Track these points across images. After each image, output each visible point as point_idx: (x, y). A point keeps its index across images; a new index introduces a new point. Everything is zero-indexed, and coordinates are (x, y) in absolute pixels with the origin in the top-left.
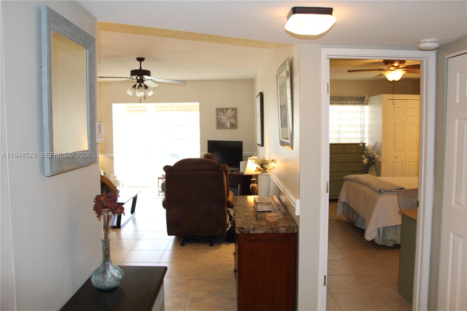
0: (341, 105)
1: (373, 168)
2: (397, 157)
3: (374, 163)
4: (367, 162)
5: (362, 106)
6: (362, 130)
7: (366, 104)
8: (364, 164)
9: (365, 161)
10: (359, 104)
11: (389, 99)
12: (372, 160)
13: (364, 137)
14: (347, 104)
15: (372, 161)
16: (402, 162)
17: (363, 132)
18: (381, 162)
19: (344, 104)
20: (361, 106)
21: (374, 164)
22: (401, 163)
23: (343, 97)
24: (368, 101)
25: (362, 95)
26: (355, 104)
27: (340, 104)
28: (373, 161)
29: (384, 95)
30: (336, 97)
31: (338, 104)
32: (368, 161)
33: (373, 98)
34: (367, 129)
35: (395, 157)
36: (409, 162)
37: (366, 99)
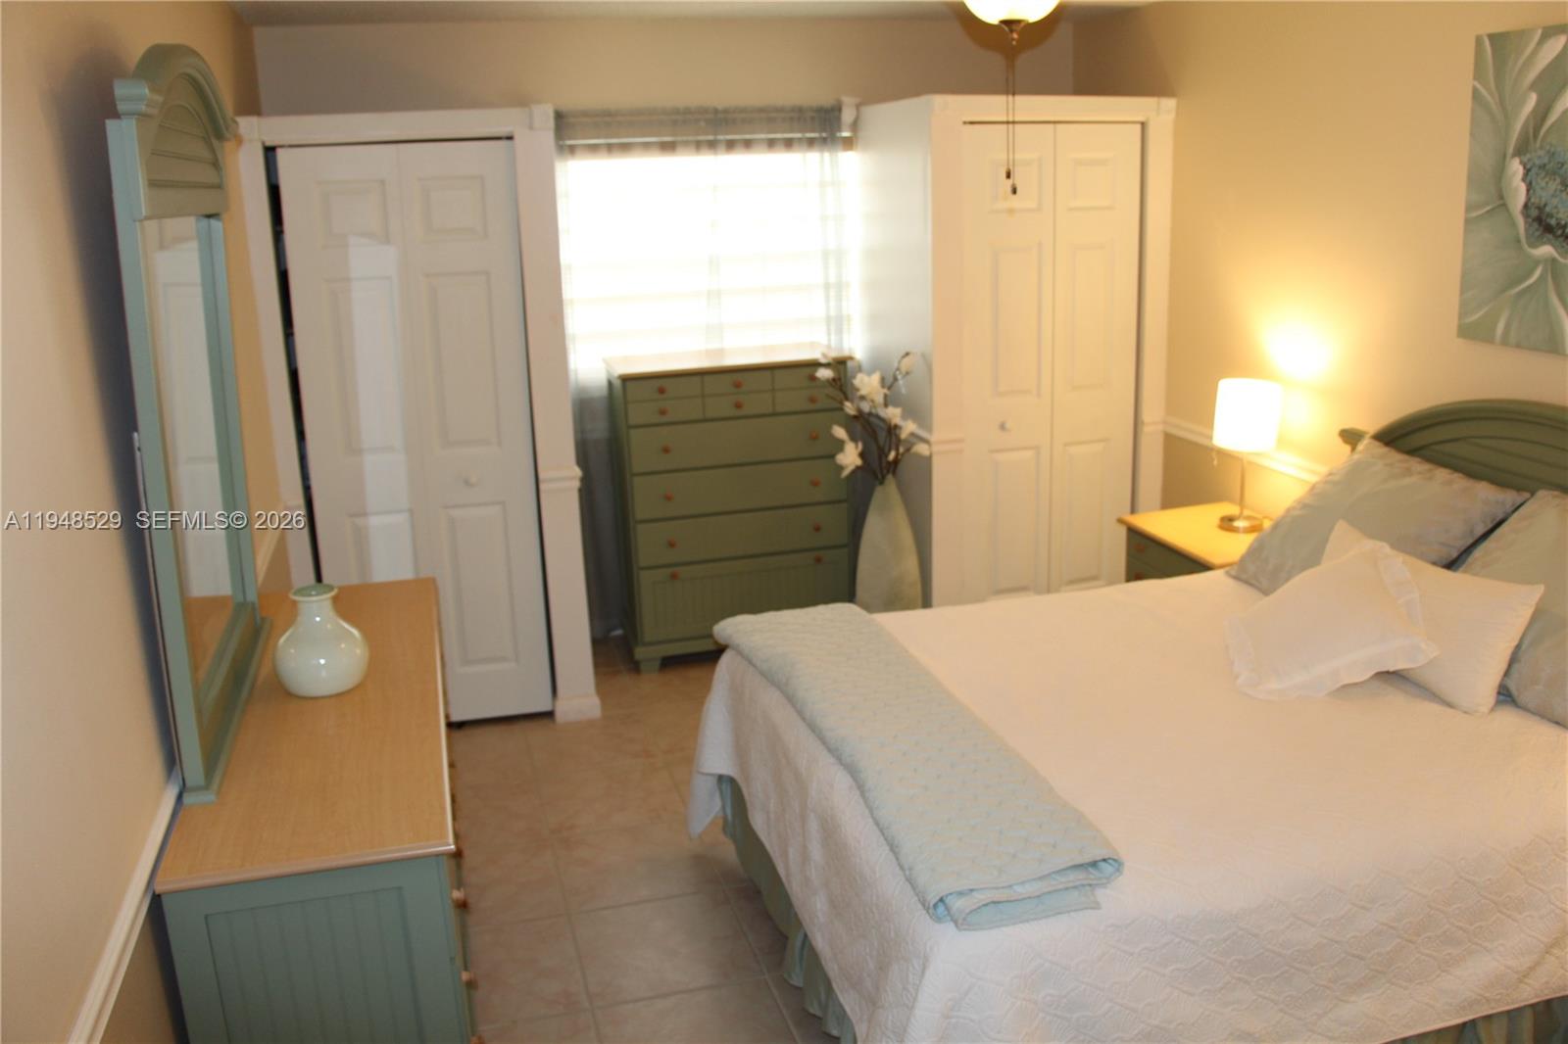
0: (716, 154)
1: (888, 494)
2: (1008, 425)
3: (896, 462)
4: (859, 462)
5: (827, 155)
6: (832, 280)
7: (848, 144)
8: (846, 473)
9: (850, 457)
10: (811, 143)
11: (965, 123)
12: (883, 454)
13: (845, 312)
14: (748, 144)
15: (887, 456)
16: (1037, 449)
17: (835, 289)
18: (928, 460)
19: (731, 146)
20: (822, 151)
21: (894, 473)
22: (1029, 454)
23: (726, 111)
24: (855, 126)
25: (825, 100)
26: (789, 144)
27: (712, 145)
28: (892, 455)
29: (939, 100)
30: (687, 111)
31: (698, 146)
32: (862, 455)
33: (883, 115)
34: (855, 273)
35: (1002, 427)
36: (1066, 445)
37: (848, 116)
